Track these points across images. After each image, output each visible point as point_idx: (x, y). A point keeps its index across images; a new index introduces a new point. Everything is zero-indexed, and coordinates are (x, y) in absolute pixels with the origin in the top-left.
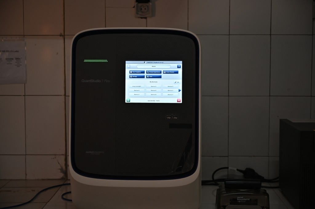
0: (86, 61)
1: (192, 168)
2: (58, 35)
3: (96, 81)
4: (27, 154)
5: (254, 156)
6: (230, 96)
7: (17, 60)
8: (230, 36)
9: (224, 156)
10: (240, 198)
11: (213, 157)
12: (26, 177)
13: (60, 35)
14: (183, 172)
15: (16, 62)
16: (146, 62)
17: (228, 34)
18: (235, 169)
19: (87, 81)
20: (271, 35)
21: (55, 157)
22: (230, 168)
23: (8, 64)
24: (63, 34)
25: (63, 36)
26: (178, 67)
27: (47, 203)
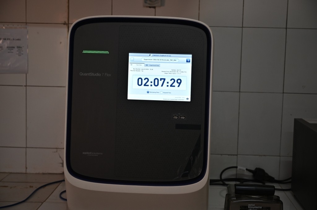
0: (84, 52)
1: (199, 174)
2: (62, 24)
3: (95, 75)
4: (27, 146)
5: (265, 156)
6: (242, 92)
7: (19, 49)
8: (243, 28)
9: (233, 155)
10: (251, 206)
11: (221, 155)
12: (26, 171)
13: (65, 24)
14: (189, 178)
15: (17, 51)
16: (152, 54)
17: (241, 26)
18: (245, 169)
19: (86, 74)
20: (286, 28)
21: (57, 151)
22: (239, 167)
23: (9, 52)
24: (67, 23)
25: (67, 24)
26: (187, 61)
27: (42, 203)
